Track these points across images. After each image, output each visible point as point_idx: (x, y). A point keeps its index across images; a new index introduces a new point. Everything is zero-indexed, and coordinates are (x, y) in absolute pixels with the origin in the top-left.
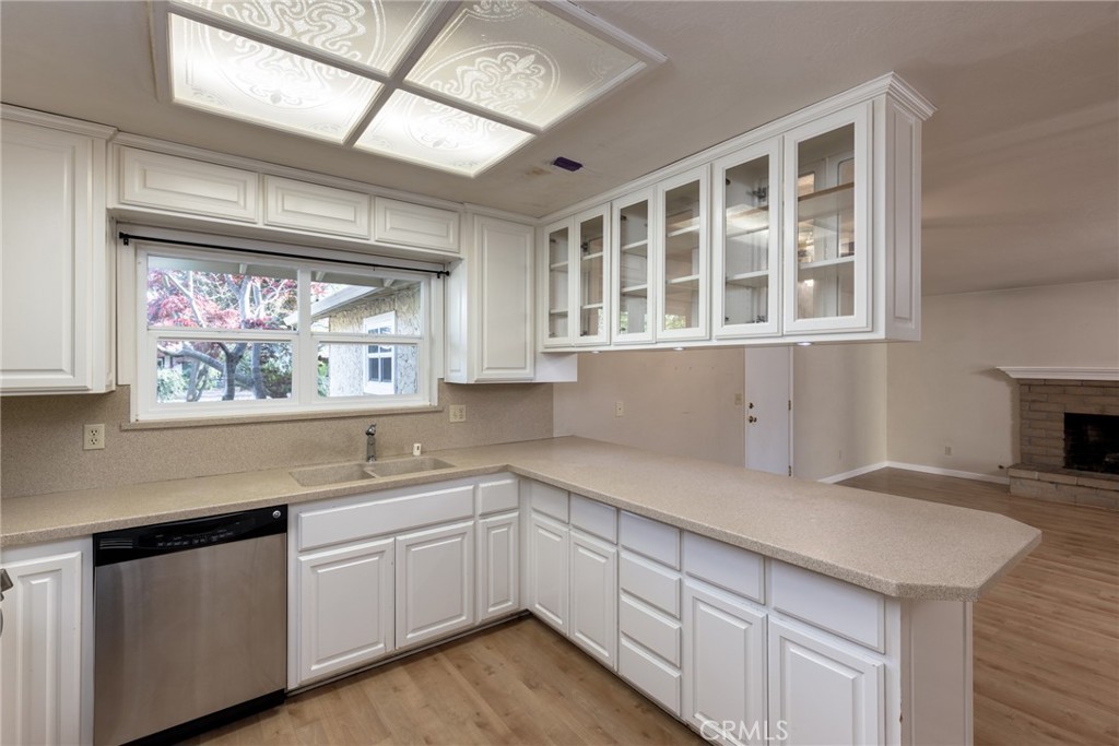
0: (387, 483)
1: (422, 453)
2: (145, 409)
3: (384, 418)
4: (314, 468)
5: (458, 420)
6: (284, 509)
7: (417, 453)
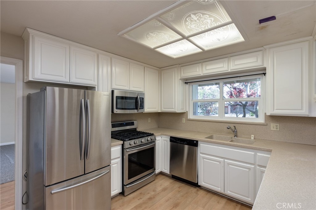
0: (221, 142)
1: (254, 139)
2: (191, 116)
3: (243, 125)
4: (219, 135)
5: (275, 129)
6: (197, 141)
7: (252, 138)
